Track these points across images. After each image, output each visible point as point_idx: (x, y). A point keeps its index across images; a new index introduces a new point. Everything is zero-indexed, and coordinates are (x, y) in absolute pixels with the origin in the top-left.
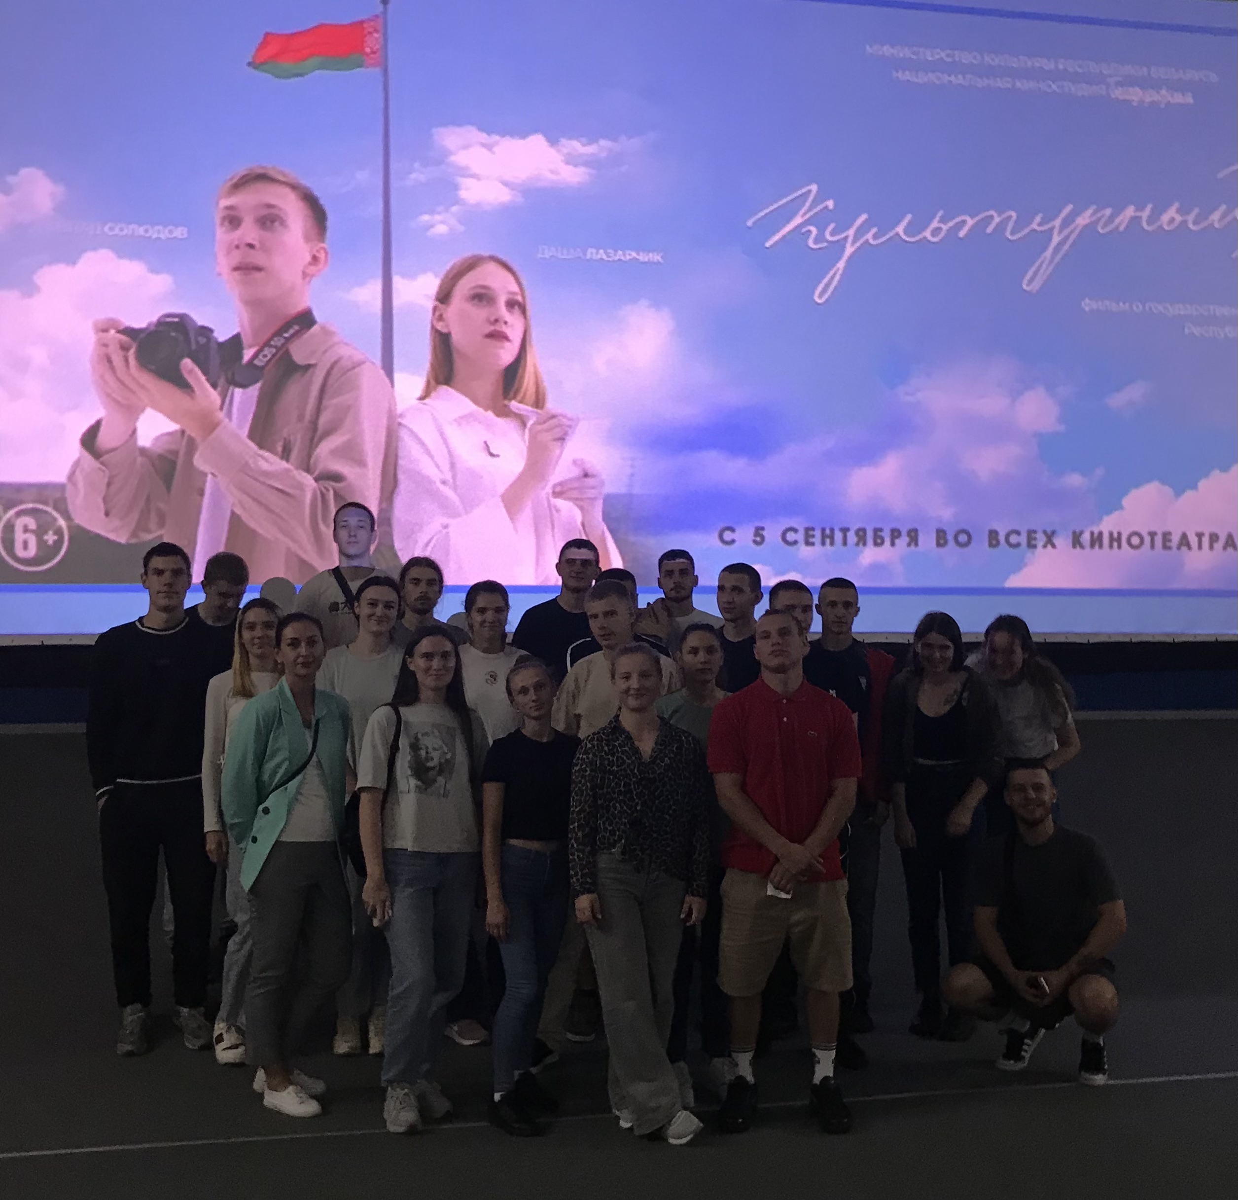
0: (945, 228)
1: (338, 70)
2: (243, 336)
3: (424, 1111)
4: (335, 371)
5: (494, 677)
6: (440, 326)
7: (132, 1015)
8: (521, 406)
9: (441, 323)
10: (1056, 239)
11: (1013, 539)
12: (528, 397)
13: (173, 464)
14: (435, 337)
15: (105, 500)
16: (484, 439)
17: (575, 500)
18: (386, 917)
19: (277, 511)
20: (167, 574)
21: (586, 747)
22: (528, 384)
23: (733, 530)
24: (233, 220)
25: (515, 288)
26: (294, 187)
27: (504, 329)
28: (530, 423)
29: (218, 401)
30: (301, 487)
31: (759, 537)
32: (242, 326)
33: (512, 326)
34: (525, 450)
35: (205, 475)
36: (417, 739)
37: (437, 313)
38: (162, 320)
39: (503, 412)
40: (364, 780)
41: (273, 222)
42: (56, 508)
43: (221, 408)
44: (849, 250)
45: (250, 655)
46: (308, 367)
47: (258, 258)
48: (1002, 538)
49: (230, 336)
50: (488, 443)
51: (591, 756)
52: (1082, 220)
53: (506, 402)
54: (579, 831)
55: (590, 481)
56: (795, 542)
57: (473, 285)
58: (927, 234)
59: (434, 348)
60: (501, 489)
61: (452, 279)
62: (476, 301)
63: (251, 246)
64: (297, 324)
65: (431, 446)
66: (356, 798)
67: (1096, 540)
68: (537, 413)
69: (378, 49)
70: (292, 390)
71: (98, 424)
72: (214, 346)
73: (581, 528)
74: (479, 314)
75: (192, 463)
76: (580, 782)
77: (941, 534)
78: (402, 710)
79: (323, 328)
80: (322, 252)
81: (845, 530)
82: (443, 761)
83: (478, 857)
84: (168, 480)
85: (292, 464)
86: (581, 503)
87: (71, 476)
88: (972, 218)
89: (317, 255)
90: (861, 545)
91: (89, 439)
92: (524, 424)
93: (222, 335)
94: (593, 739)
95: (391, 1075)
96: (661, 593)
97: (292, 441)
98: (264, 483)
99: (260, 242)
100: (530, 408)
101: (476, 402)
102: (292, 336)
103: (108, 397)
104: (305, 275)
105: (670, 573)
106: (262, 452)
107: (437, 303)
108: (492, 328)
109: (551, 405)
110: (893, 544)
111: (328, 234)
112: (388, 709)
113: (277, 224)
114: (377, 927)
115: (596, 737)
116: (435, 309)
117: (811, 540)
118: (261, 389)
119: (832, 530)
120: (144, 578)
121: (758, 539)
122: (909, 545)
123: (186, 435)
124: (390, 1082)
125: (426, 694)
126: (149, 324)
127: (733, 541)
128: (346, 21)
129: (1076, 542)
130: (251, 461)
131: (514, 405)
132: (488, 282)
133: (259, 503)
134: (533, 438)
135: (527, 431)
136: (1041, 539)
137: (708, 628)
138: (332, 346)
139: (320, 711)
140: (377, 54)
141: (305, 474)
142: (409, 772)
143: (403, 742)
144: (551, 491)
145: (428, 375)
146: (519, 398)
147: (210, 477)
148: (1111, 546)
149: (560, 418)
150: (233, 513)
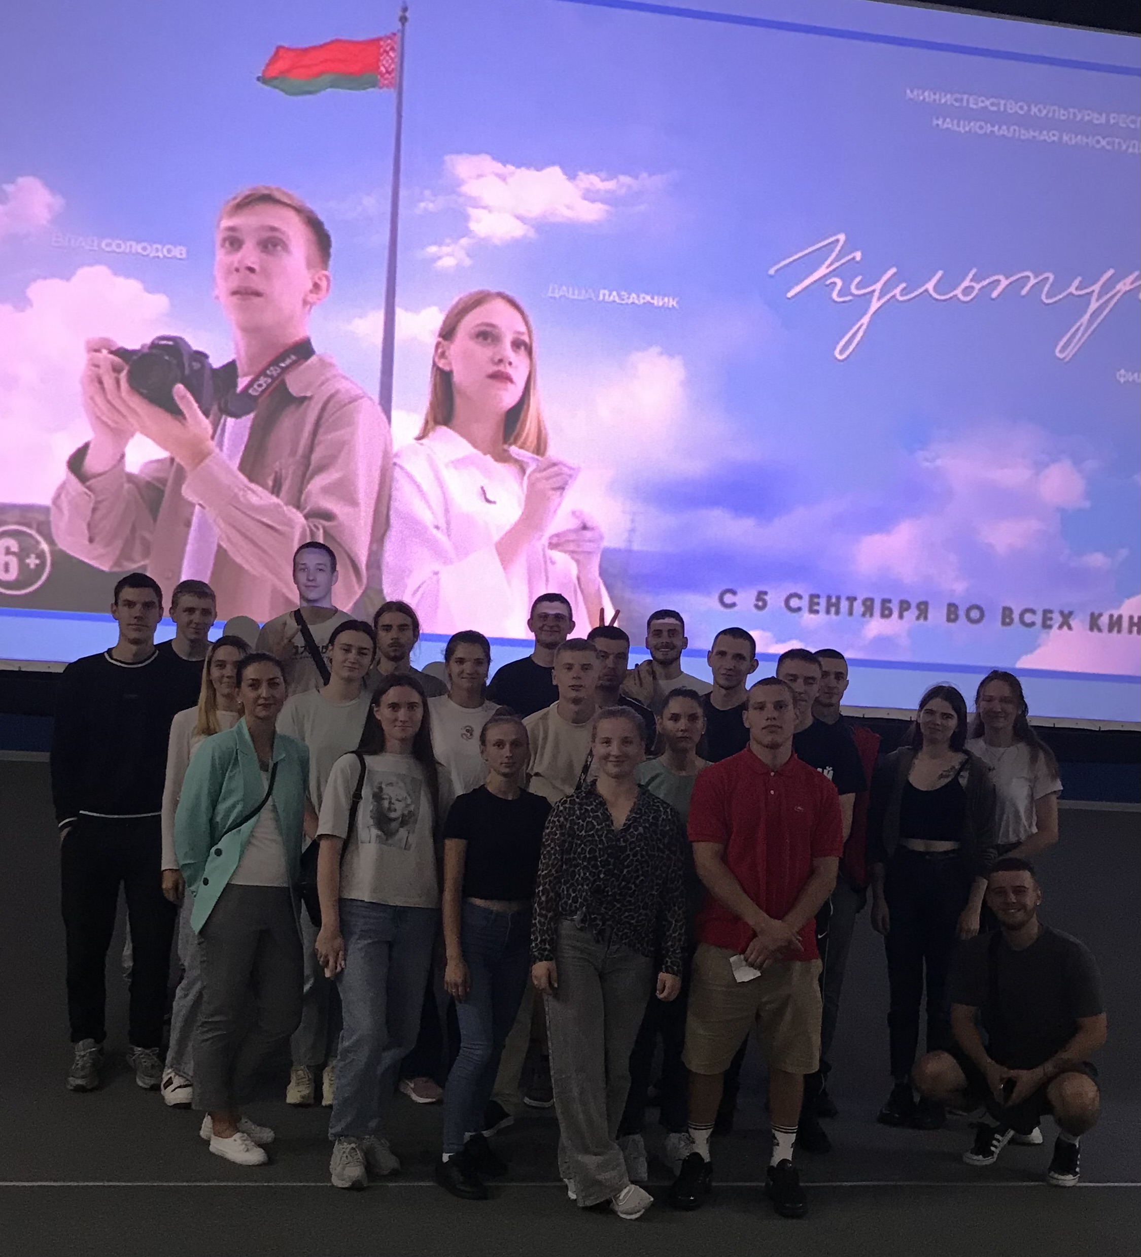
0: (977, 287)
1: (350, 89)
2: (238, 364)
3: (370, 1167)
4: (331, 405)
5: (470, 731)
6: (441, 364)
7: (84, 1050)
8: (522, 451)
9: (443, 361)
10: (1094, 305)
11: (1028, 618)
12: (528, 444)
13: (161, 493)
14: (436, 376)
15: (89, 525)
16: (482, 484)
17: (572, 553)
18: (339, 969)
19: (265, 547)
20: (139, 606)
21: (558, 809)
22: (530, 429)
23: (734, 593)
24: (234, 242)
25: (523, 328)
26: (299, 210)
27: (510, 370)
28: (528, 472)
29: (210, 431)
30: (290, 523)
31: (761, 601)
32: (238, 353)
33: (516, 367)
34: (523, 498)
35: (193, 505)
36: (381, 789)
37: (440, 351)
38: (156, 342)
39: (503, 457)
40: (324, 828)
41: (275, 245)
42: (39, 532)
43: (213, 438)
44: (875, 305)
45: (218, 694)
46: (303, 399)
47: (256, 282)
48: (1016, 616)
49: (225, 362)
50: (485, 488)
51: (562, 819)
52: (1123, 286)
53: (506, 447)
54: (543, 895)
55: (588, 534)
56: (799, 609)
57: (479, 322)
58: (958, 292)
59: (435, 386)
60: (496, 537)
61: (456, 315)
62: (481, 339)
63: (251, 270)
64: (294, 354)
65: (425, 487)
66: (315, 845)
67: (1115, 624)
68: (538, 460)
69: (393, 70)
70: (286, 423)
71: (86, 446)
72: (207, 373)
73: (576, 582)
74: (483, 352)
75: (180, 494)
76: (549, 845)
77: (953, 609)
78: (368, 759)
79: (322, 361)
80: (324, 279)
81: (852, 600)
82: (406, 812)
83: (438, 912)
84: (154, 507)
85: (281, 499)
86: (577, 557)
87: (56, 499)
88: (1007, 278)
89: (318, 281)
90: (868, 615)
91: (76, 462)
92: (523, 471)
93: (217, 361)
94: (566, 801)
95: (338, 1129)
96: (648, 653)
97: (283, 475)
98: (253, 518)
99: (261, 267)
100: (529, 454)
101: (475, 445)
102: (288, 367)
103: (98, 421)
104: (305, 302)
105: (658, 633)
106: (253, 486)
107: (440, 339)
108: (495, 368)
109: (553, 452)
110: (901, 616)
111: (331, 262)
112: (353, 756)
113: (279, 248)
114: (329, 978)
115: (568, 799)
116: (438, 345)
117: (816, 608)
118: (254, 419)
119: (838, 598)
120: (115, 608)
121: (760, 604)
122: (918, 618)
123: (175, 464)
124: (338, 1135)
125: (392, 743)
126: (143, 346)
127: (733, 605)
128: (362, 37)
129: (1094, 625)
130: (241, 493)
131: (514, 450)
132: (495, 321)
133: (246, 537)
134: (531, 485)
135: (526, 478)
136: (1057, 619)
137: (692, 694)
138: (327, 380)
139: (280, 755)
140: (393, 75)
141: (294, 510)
142: (371, 822)
143: (366, 792)
144: (547, 544)
145: (427, 415)
146: (519, 443)
147: (197, 507)
148: (1130, 632)
149: (560, 466)
150: (219, 546)
